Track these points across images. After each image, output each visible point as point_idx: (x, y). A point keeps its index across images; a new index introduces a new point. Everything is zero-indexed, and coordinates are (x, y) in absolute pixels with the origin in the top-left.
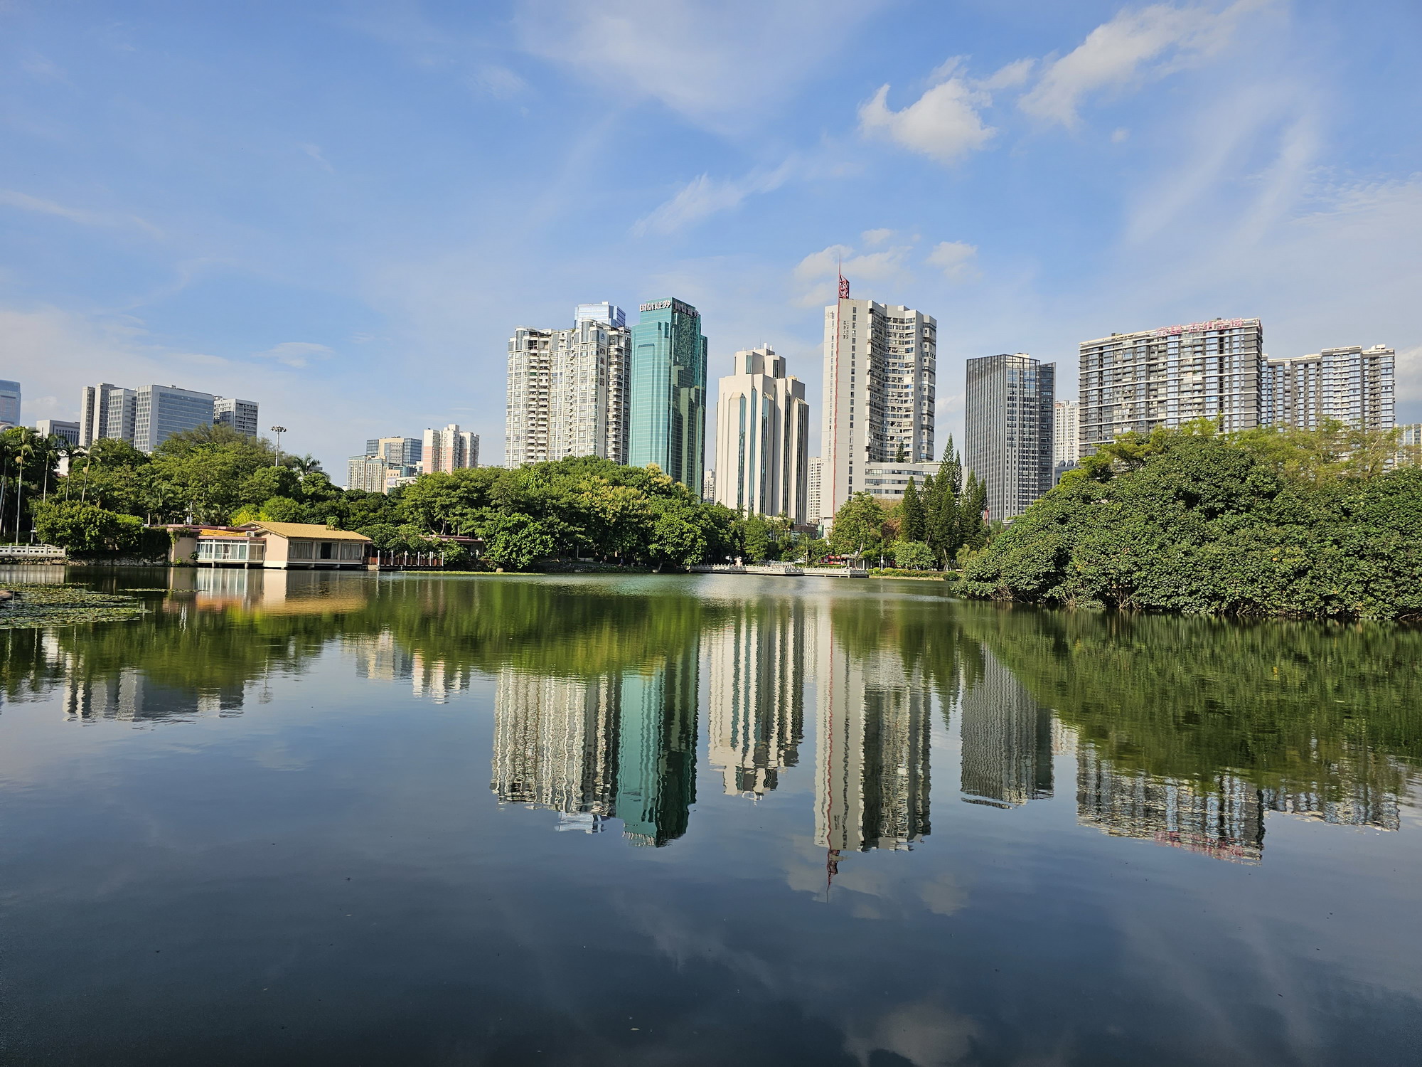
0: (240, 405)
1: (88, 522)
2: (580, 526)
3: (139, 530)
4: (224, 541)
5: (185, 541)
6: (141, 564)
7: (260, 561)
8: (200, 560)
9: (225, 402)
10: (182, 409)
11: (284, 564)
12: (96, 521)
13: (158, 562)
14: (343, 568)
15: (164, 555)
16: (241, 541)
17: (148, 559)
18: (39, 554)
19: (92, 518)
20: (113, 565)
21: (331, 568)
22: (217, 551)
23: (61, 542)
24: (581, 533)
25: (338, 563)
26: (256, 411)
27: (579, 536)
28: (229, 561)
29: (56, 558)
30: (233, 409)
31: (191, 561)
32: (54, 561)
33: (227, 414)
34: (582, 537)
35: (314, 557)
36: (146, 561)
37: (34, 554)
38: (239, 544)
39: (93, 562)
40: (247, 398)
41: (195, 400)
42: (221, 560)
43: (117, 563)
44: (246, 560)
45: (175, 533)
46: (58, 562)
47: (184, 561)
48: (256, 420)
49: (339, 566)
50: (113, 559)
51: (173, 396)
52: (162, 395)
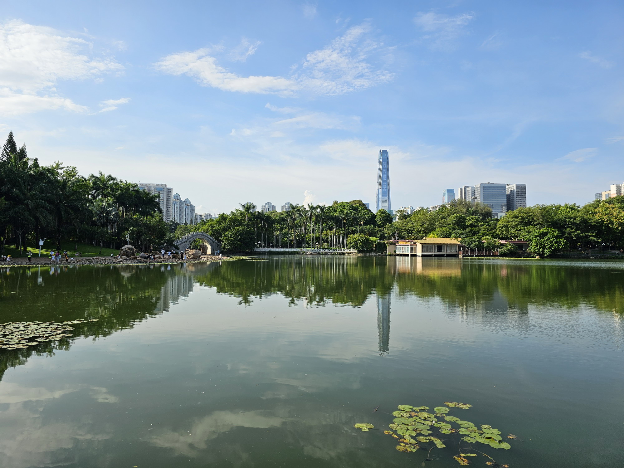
0: (518, 186)
1: (359, 240)
2: (593, 233)
3: (376, 242)
4: (402, 245)
5: (392, 246)
6: (378, 254)
7: (415, 253)
8: (397, 253)
9: (511, 186)
10: (493, 192)
11: (421, 255)
12: (361, 240)
13: (384, 254)
14: (448, 256)
15: (386, 251)
16: (407, 246)
17: (380, 253)
18: (350, 252)
19: (360, 239)
20: (370, 255)
21: (443, 256)
22: (400, 250)
23: (353, 247)
24: (593, 236)
25: (445, 254)
26: (525, 188)
27: (591, 238)
28: (404, 253)
29: (354, 253)
30: (515, 188)
31: (394, 254)
32: (354, 254)
33: (513, 191)
34: (593, 238)
35: (434, 251)
36: (379, 254)
37: (349, 251)
38: (407, 247)
39: (364, 254)
40: (521, 183)
41: (498, 187)
42: (401, 253)
43: (370, 254)
44: (409, 253)
45: (387, 243)
46: (355, 254)
47: (392, 253)
48: (525, 192)
49: (446, 255)
50: (369, 253)
51: (489, 187)
52: (484, 187)
